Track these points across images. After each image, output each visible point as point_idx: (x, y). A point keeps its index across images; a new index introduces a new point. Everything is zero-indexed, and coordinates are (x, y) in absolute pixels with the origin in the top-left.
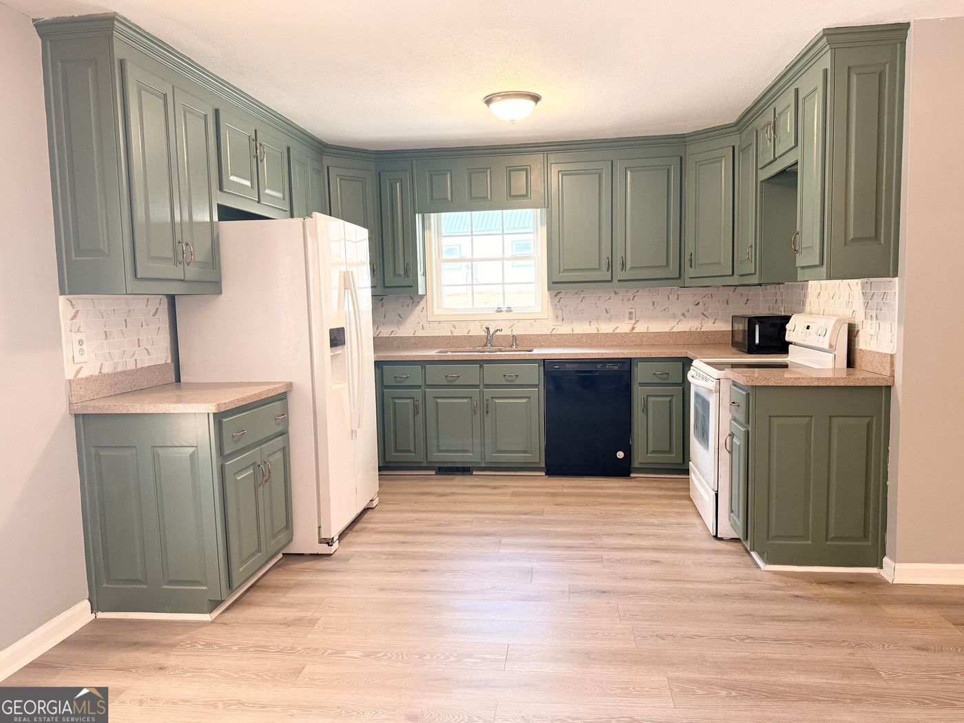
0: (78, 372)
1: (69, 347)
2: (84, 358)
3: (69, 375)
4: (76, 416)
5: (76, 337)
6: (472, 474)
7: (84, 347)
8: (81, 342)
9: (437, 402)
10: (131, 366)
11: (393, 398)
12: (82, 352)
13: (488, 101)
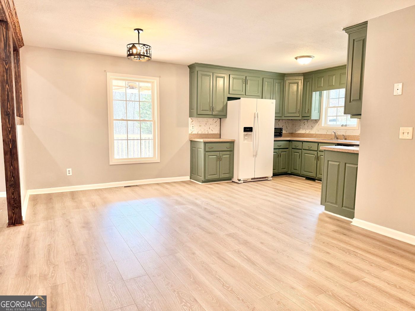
0: (192, 132)
1: (190, 128)
2: (193, 130)
3: (190, 132)
4: (191, 141)
5: (192, 126)
6: (315, 181)
7: (194, 128)
8: (193, 127)
9: (305, 155)
10: (207, 133)
11: (294, 152)
12: (193, 129)
13: (296, 58)
